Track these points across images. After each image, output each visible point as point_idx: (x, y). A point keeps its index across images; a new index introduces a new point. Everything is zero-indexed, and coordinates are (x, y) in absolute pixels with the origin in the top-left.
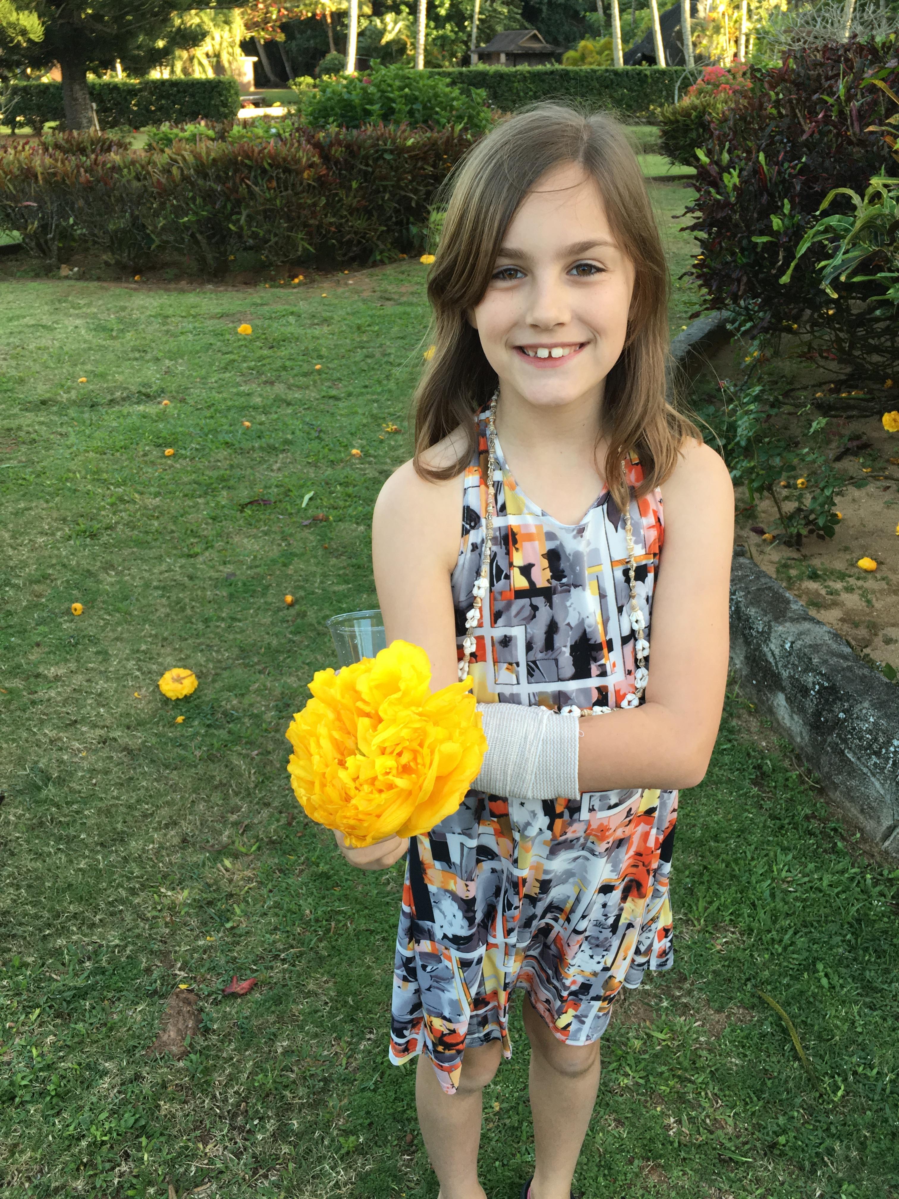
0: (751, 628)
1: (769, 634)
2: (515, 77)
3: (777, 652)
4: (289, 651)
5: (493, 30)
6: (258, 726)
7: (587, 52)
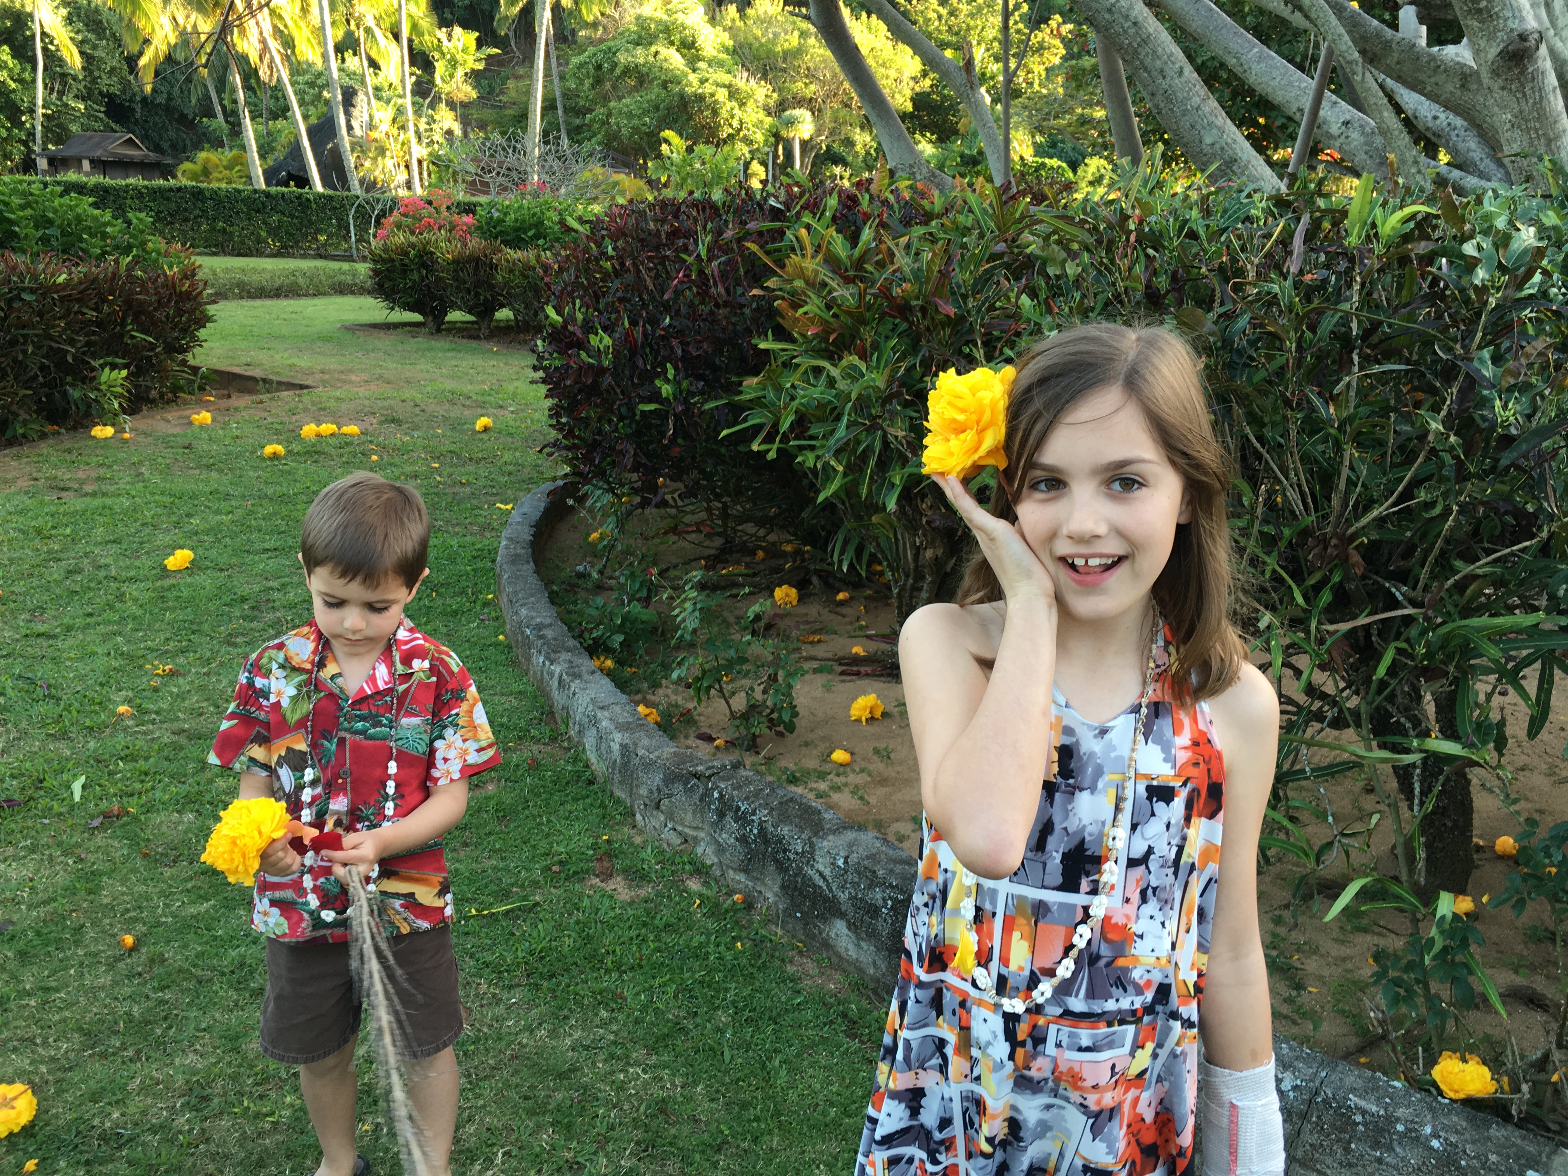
0: (785, 851)
1: (812, 853)
2: (127, 192)
3: (827, 872)
4: (166, 1018)
5: (65, 129)
6: (172, 1141)
7: (209, 166)
